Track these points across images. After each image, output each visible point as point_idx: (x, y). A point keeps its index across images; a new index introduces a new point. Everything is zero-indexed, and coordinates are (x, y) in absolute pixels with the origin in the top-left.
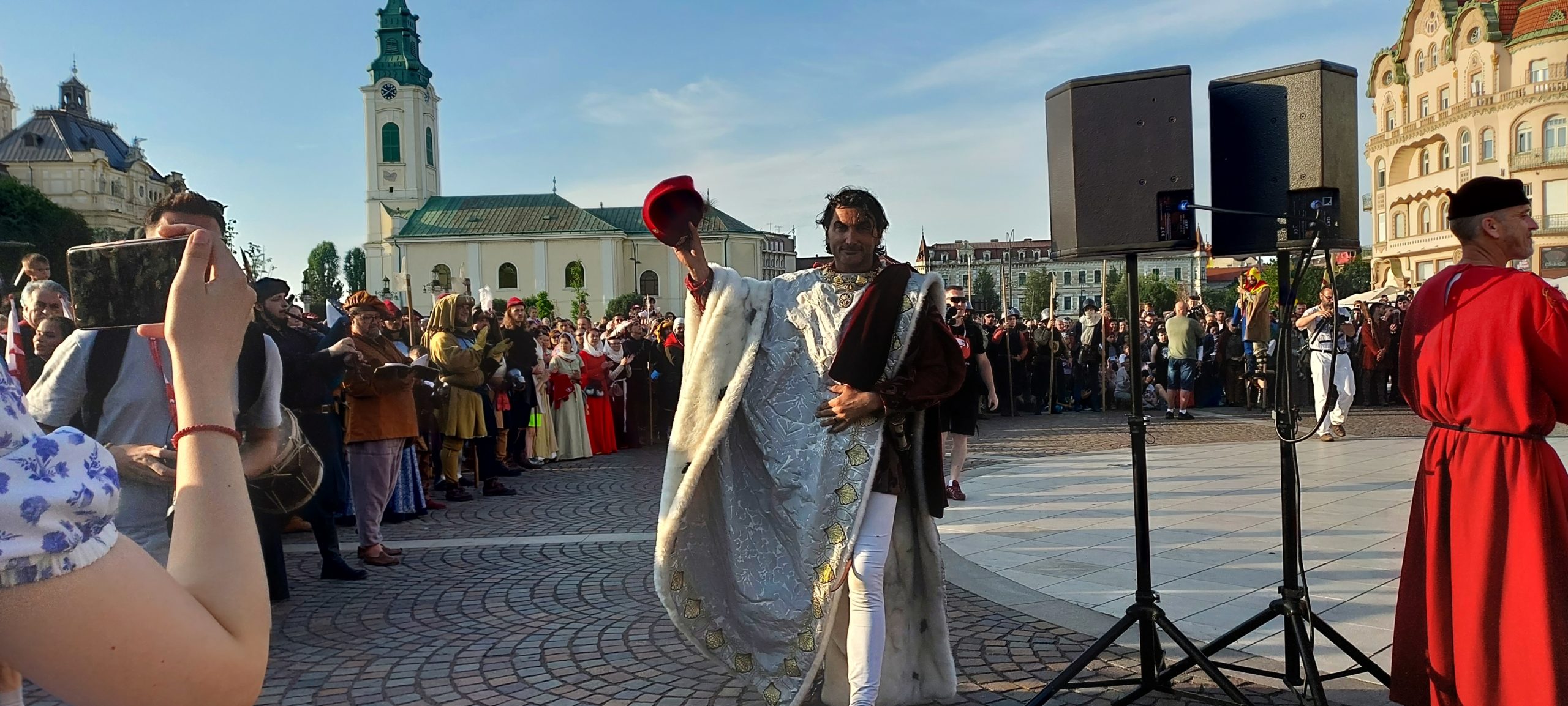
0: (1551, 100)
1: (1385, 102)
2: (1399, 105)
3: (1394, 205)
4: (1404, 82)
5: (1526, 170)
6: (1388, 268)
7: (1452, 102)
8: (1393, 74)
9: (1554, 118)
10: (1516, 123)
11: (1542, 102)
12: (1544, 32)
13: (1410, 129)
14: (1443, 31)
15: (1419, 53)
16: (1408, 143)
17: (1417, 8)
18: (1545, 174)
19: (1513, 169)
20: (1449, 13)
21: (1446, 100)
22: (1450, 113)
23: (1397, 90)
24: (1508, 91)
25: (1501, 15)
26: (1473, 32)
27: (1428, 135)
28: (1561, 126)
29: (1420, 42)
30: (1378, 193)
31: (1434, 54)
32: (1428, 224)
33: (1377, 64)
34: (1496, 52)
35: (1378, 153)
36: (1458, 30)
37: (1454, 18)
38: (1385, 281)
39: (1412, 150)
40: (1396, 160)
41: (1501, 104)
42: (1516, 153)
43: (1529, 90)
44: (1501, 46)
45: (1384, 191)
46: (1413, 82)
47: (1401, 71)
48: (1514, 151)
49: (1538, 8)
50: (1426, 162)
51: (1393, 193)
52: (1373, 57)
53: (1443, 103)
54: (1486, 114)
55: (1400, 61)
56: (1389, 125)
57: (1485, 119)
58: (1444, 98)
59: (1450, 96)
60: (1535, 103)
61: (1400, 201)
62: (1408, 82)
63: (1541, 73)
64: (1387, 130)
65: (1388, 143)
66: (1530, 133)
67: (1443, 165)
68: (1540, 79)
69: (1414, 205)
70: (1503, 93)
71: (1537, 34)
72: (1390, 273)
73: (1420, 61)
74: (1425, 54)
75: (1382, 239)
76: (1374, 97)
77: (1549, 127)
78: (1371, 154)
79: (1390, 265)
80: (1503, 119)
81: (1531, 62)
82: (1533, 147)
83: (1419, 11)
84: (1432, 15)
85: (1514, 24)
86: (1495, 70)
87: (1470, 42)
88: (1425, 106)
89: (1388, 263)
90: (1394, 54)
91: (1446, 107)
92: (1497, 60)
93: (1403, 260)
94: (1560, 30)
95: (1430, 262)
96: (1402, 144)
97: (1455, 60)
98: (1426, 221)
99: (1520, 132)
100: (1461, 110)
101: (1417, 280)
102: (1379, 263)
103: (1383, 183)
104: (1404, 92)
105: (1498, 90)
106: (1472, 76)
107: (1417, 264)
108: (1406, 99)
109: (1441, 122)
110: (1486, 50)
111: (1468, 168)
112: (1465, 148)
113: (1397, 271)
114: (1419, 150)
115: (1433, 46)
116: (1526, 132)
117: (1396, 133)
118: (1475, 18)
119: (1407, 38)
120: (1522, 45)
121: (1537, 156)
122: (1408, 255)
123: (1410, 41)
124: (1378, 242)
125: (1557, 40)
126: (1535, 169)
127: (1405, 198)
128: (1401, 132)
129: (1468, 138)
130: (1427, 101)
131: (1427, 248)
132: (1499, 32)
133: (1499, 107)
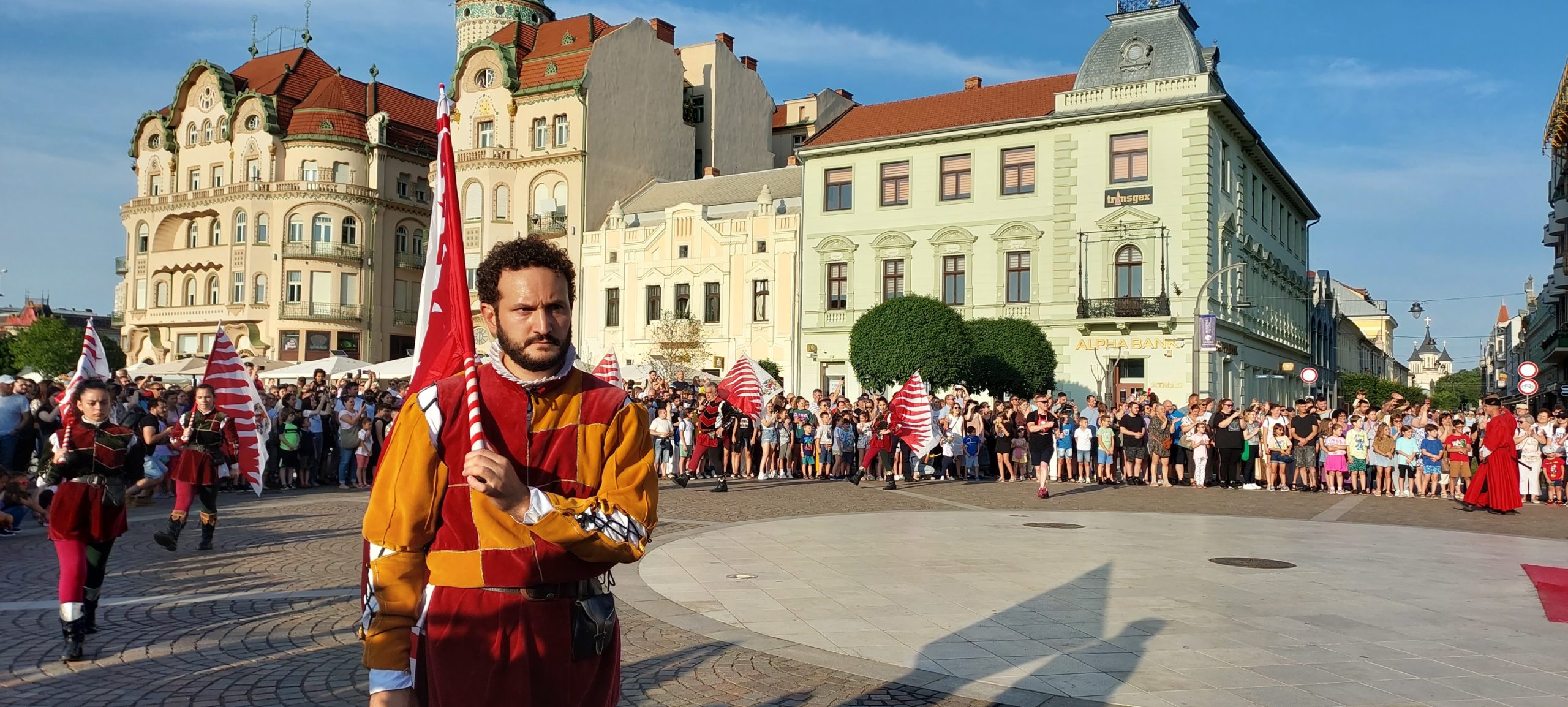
0: (320, 200)
1: (150, 166)
2: (167, 172)
3: (157, 272)
4: (173, 149)
5: (298, 258)
6: (146, 337)
7: (225, 181)
8: (161, 139)
9: (321, 216)
10: (290, 214)
11: (313, 199)
12: (316, 137)
13: (180, 199)
14: (219, 110)
15: (192, 126)
16: (178, 212)
17: (192, 79)
18: (314, 265)
19: (286, 255)
20: (228, 94)
21: (219, 178)
22: (226, 191)
23: (165, 156)
24: (281, 183)
25: (278, 111)
26: (251, 119)
27: (201, 209)
28: (328, 224)
29: (192, 114)
30: (138, 258)
31: (207, 130)
32: (192, 296)
33: (143, 124)
34: (273, 144)
35: (141, 216)
36: (237, 113)
37: (233, 101)
38: (140, 350)
39: (179, 220)
40: (162, 227)
41: (277, 194)
42: (289, 241)
43: (303, 186)
44: (278, 140)
45: (146, 257)
46: (183, 152)
47: (171, 137)
48: (286, 239)
49: (310, 113)
50: (193, 234)
51: (157, 260)
52: (139, 116)
53: (216, 181)
54: (262, 200)
55: (172, 128)
56: (154, 190)
57: (262, 204)
58: (217, 176)
59: (224, 174)
60: (307, 199)
61: (165, 270)
62: (178, 151)
63: (311, 174)
64: (151, 195)
65: (153, 208)
66: (300, 225)
67: (214, 241)
68: (311, 179)
69: (179, 276)
70: (279, 183)
71: (310, 136)
72: (148, 341)
73: (192, 133)
74: (199, 127)
75: (141, 305)
76: (137, 157)
77: (318, 223)
78: (132, 216)
79: (148, 334)
80: (278, 207)
81: (304, 161)
82: (303, 238)
83: (194, 83)
84: (208, 91)
85: (289, 122)
86: (272, 160)
87: (247, 128)
88: (195, 179)
89: (146, 331)
90: (164, 119)
91: (219, 185)
92: (274, 152)
93: (163, 331)
94: (330, 138)
95: (195, 334)
96: (172, 212)
97: (231, 142)
98: (190, 294)
99: (292, 223)
100: (237, 191)
101: (178, 351)
102: (134, 331)
103: (144, 247)
104: (173, 160)
105: (274, 180)
106: (248, 161)
107: (179, 335)
108: (174, 167)
109: (216, 199)
110: (264, 140)
111: (243, 247)
112: (240, 228)
113: (156, 339)
114: (186, 222)
115: (207, 122)
116: (298, 224)
117: (163, 200)
118: (254, 106)
119: (180, 107)
120: (297, 143)
121: (307, 247)
122: (169, 326)
123: (182, 109)
124: (136, 309)
125: (326, 147)
126: (306, 258)
127: (171, 267)
128: (170, 199)
129: (243, 218)
130: (197, 175)
131: (193, 321)
132: (277, 126)
133: (275, 196)
